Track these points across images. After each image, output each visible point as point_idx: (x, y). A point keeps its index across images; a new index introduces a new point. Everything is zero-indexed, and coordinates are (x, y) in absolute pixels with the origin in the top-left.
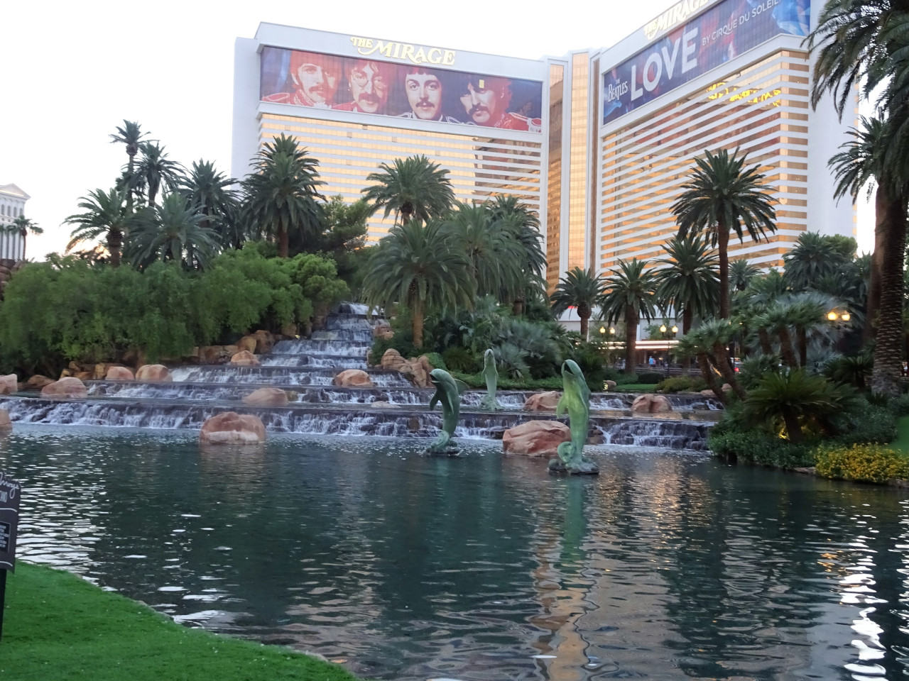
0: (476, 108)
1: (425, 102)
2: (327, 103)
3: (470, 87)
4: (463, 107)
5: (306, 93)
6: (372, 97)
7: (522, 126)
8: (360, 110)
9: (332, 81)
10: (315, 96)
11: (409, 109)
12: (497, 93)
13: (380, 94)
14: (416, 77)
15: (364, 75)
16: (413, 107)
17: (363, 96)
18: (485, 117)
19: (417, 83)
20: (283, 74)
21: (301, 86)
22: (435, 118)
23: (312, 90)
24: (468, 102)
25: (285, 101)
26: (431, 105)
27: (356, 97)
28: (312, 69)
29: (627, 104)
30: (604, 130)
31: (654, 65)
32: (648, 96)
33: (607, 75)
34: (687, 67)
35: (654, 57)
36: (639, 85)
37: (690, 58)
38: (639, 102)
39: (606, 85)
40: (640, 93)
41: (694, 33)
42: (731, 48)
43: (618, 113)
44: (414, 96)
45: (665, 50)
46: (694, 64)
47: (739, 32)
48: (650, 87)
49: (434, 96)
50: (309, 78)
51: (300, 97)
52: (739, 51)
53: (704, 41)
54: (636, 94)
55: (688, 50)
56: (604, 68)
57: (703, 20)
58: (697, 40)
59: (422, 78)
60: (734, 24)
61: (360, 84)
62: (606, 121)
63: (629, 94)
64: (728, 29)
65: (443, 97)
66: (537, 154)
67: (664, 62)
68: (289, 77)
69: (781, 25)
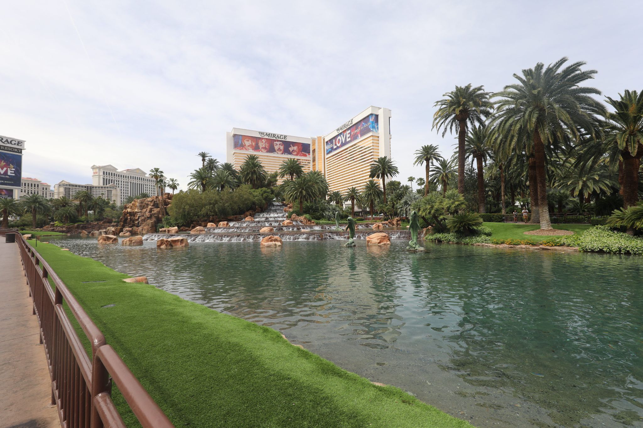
0: (293, 151)
1: (279, 149)
2: (253, 150)
3: (291, 145)
4: (290, 151)
5: (247, 147)
6: (265, 148)
7: (306, 156)
8: (262, 151)
9: (254, 144)
10: (249, 148)
11: (275, 151)
12: (298, 147)
13: (267, 147)
14: (277, 142)
15: (263, 142)
16: (276, 150)
17: (262, 148)
18: (295, 153)
19: (277, 144)
20: (240, 142)
21: (245, 145)
22: (282, 154)
23: (248, 146)
24: (291, 149)
25: (241, 149)
26: (281, 150)
27: (261, 148)
28: (248, 141)
29: (332, 149)
30: (327, 156)
31: (339, 139)
32: (338, 148)
33: (327, 142)
34: (348, 140)
35: (339, 137)
36: (336, 145)
37: (348, 138)
38: (336, 149)
39: (327, 145)
40: (336, 147)
41: (349, 131)
42: (359, 135)
43: (330, 152)
44: (276, 148)
45: (342, 136)
46: (350, 139)
47: (361, 131)
48: (338, 145)
49: (282, 148)
50: (247, 143)
51: (245, 148)
52: (362, 135)
53: (352, 133)
54: (335, 147)
55: (348, 136)
56: (326, 140)
57: (352, 129)
58: (350, 133)
59: (278, 143)
60: (360, 129)
61: (261, 144)
62: (327, 154)
63: (333, 147)
64: (358, 130)
65: (284, 148)
66: (310, 163)
67: (342, 139)
68: (242, 143)
69: (371, 129)
